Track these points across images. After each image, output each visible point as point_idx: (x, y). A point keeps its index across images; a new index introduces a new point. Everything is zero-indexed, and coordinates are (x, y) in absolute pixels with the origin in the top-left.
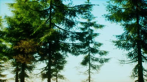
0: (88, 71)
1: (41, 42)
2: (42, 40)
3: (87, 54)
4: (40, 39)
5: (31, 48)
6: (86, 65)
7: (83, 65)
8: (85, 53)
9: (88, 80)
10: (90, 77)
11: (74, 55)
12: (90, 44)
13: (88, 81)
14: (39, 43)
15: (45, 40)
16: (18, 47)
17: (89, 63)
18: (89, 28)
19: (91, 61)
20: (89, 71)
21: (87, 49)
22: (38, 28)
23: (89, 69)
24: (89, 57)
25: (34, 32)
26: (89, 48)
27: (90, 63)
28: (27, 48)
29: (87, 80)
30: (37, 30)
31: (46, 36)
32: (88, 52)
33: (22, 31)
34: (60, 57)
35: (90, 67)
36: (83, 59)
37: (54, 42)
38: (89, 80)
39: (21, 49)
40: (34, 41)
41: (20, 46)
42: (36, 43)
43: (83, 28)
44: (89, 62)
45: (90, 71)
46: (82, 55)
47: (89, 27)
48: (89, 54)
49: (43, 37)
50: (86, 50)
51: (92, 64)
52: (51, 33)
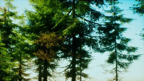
0: (114, 69)
1: (63, 35)
2: (65, 33)
3: (114, 51)
4: (63, 33)
5: (53, 42)
6: (113, 63)
7: (109, 63)
8: (111, 50)
9: (115, 79)
10: (117, 76)
11: (99, 53)
12: (116, 40)
13: (115, 80)
14: (62, 36)
15: (68, 32)
16: (38, 41)
18: (115, 23)
19: (118, 59)
20: (116, 69)
21: (113, 45)
22: (60, 20)
23: (117, 67)
24: (116, 54)
25: (56, 25)
26: (115, 45)
27: (117, 60)
28: (48, 42)
29: (114, 80)
30: (59, 22)
31: (69, 27)
32: (114, 49)
33: (43, 25)
34: (85, 54)
36: (109, 56)
37: (77, 36)
38: (117, 79)
39: (42, 43)
40: (56, 34)
41: (40, 41)
42: (59, 36)
43: (109, 23)
45: (118, 70)
46: (108, 52)
47: (115, 22)
48: (116, 50)
49: (66, 29)
50: (112, 46)
51: (119, 61)
52: (75, 24)
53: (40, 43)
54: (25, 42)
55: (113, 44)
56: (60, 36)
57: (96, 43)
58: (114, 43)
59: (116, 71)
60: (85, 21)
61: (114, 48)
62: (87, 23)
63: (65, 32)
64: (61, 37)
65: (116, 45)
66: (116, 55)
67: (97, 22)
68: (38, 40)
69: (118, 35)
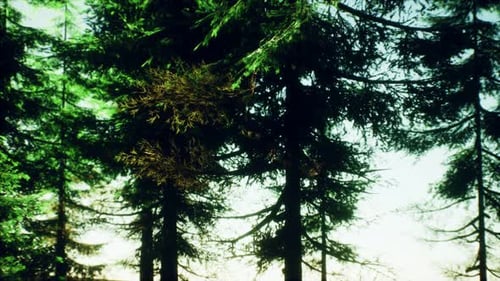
0: (472, 223)
1: (246, 74)
2: (254, 67)
3: (470, 144)
4: (243, 65)
5: (202, 108)
6: (464, 199)
7: (449, 197)
8: (459, 138)
9: (474, 268)
10: (482, 255)
11: (404, 152)
12: (481, 95)
13: (477, 272)
14: (239, 81)
15: (265, 63)
16: (134, 102)
17: (481, 188)
18: (475, 18)
19: (487, 178)
20: (477, 224)
21: (468, 119)
22: (232, 10)
23: (482, 216)
24: (480, 156)
25: (215, 32)
26: (476, 116)
27: (485, 185)
28: (180, 107)
29: (469, 269)
30: (226, 20)
31: (273, 42)
32: (470, 136)
33: (157, 30)
34: (341, 156)
35: (481, 208)
36: (448, 168)
37: (306, 82)
38: (482, 268)
39: (152, 113)
40: (213, 71)
41: (145, 100)
42: (226, 82)
43: (448, 18)
44: (481, 182)
45: (486, 227)
46: (445, 147)
47: (474, 14)
48: (478, 141)
49: (259, 50)
50: (461, 124)
51: (494, 188)
52: (297, 24)
53: (144, 111)
54: (79, 108)
55: (464, 113)
56: (233, 82)
57: (391, 109)
58: (472, 109)
59: (481, 231)
60: (344, 15)
61: (469, 129)
62: (352, 21)
63: (255, 61)
64: (235, 86)
65: (478, 120)
66: (479, 161)
67: (395, 16)
68: (136, 97)
69: (488, 75)
